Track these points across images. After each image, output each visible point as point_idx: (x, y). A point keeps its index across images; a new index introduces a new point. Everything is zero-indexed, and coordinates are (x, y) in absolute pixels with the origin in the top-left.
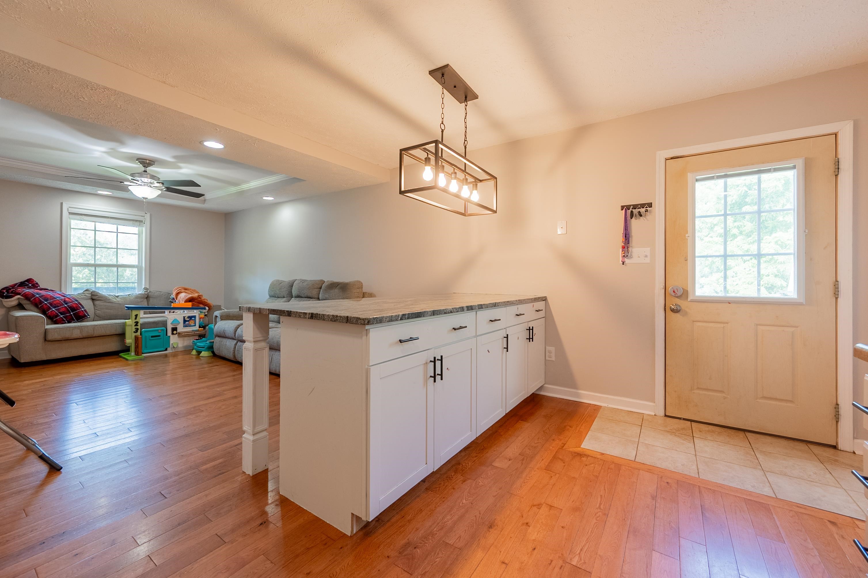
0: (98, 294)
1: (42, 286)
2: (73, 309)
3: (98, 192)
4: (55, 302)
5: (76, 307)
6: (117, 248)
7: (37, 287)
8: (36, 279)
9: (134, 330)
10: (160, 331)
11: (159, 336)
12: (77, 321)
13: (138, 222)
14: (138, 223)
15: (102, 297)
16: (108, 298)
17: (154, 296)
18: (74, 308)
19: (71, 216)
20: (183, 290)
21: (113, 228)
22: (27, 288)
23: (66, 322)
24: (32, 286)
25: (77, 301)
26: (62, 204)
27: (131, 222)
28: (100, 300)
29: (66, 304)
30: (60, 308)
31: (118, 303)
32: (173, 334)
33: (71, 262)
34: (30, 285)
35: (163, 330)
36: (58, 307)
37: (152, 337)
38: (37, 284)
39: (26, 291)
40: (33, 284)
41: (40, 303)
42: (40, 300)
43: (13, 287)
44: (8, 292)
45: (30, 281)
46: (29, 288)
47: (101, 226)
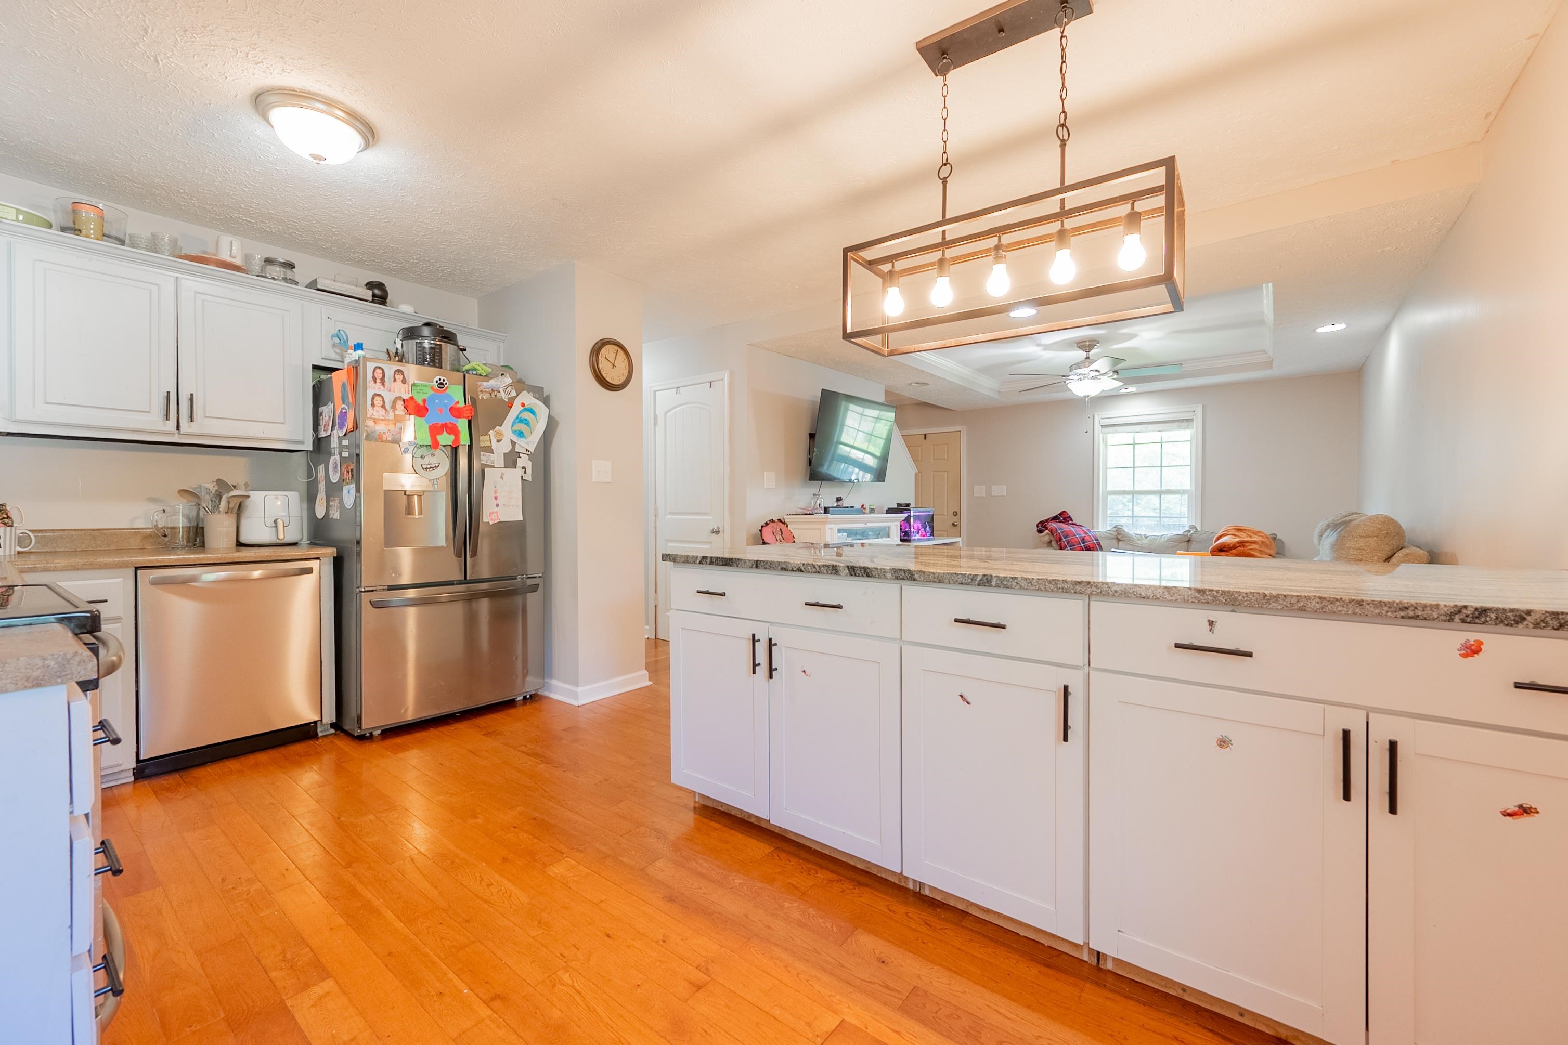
0: (1123, 533)
1: (1074, 522)
3: (1121, 391)
4: (1072, 541)
6: (1161, 466)
7: (1069, 521)
8: (1070, 513)
13: (1186, 422)
14: (1185, 424)
17: (1198, 540)
19: (1105, 430)
20: (1234, 531)
21: (1155, 436)
24: (1063, 519)
25: (1097, 540)
26: (1094, 415)
27: (1176, 424)
29: (1083, 543)
33: (1108, 489)
34: (1061, 518)
38: (1069, 517)
39: (1053, 525)
40: (1063, 517)
41: (1060, 539)
42: (1060, 537)
43: (1047, 521)
44: (1042, 526)
45: (1062, 513)
46: (1060, 522)
47: (1141, 437)
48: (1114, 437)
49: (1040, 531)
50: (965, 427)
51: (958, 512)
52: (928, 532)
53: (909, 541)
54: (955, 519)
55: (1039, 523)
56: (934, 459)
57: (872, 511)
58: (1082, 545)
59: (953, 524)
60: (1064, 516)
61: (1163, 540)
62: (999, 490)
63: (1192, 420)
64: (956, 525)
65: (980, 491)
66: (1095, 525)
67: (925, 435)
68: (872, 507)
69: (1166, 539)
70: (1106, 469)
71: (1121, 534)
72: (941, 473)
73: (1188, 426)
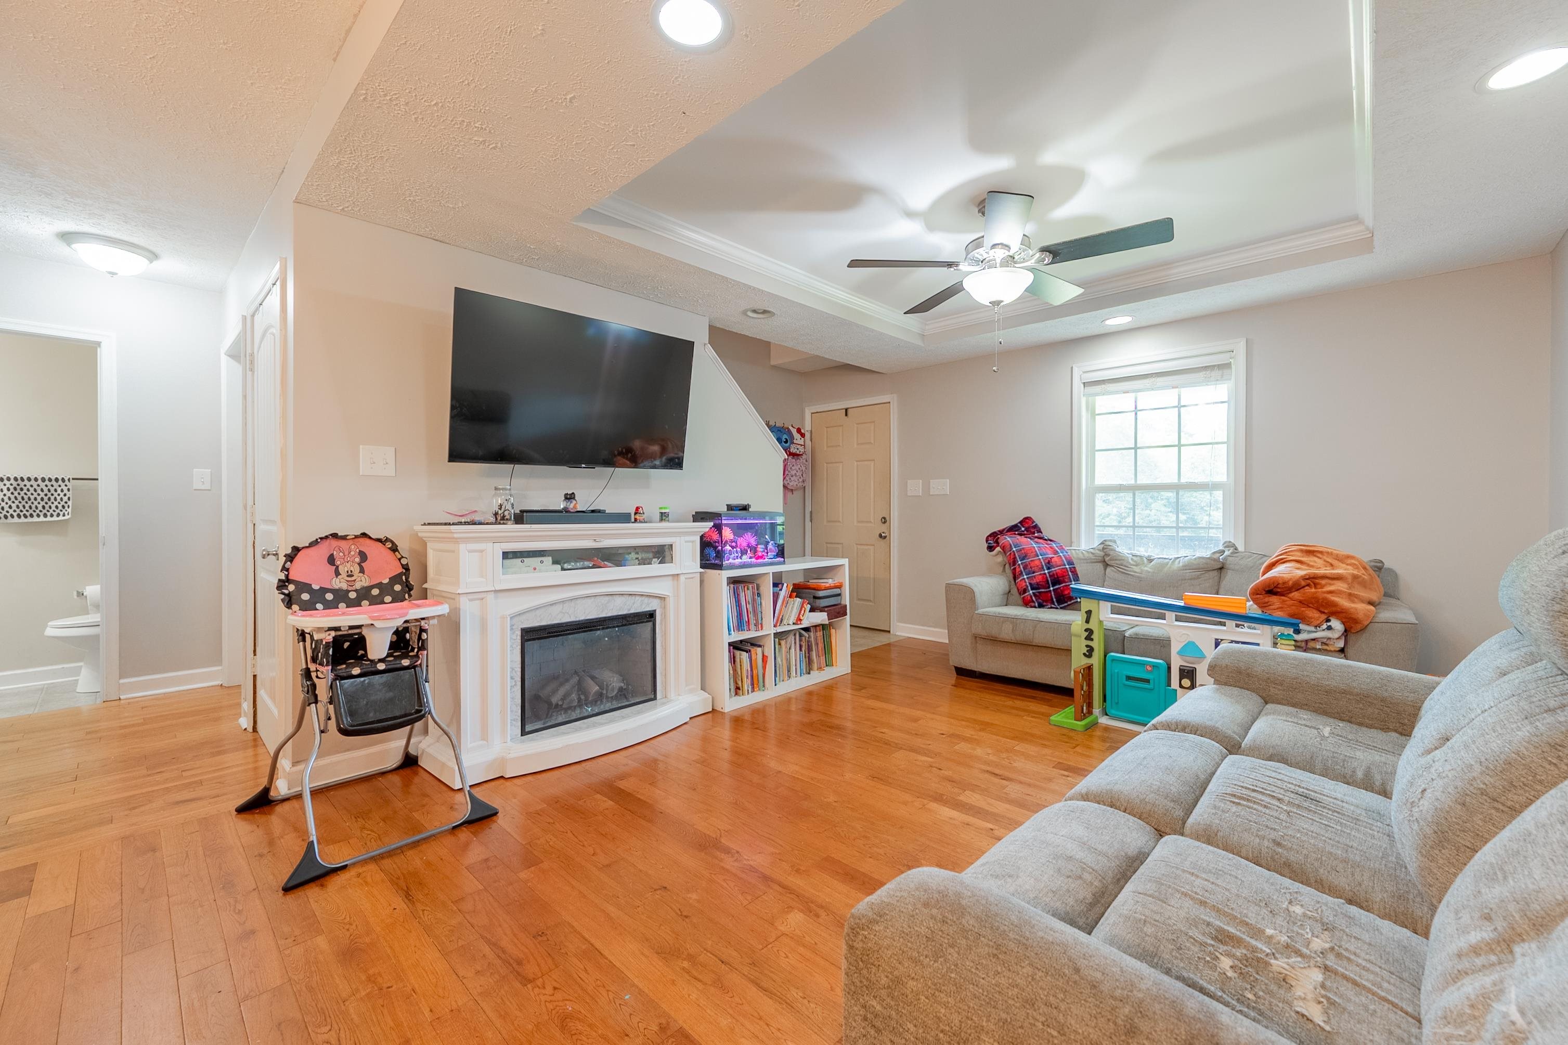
0: (1111, 553)
1: (1042, 534)
2: (1057, 579)
3: (1108, 322)
4: (1032, 565)
5: (1063, 576)
6: (1179, 445)
7: (1034, 533)
8: (1038, 521)
9: (1085, 650)
10: (1149, 669)
11: (1147, 681)
12: (1059, 605)
13: (1218, 369)
15: (1120, 560)
16: (1125, 563)
18: (1058, 577)
19: (1089, 390)
20: (1299, 554)
22: (1019, 534)
23: (1037, 605)
24: (1026, 529)
25: (1070, 563)
26: (1072, 368)
28: (1113, 566)
29: (1048, 568)
30: (1034, 576)
31: (1138, 577)
32: (1181, 686)
33: (1093, 483)
34: (1023, 529)
35: (1155, 666)
36: (1034, 573)
37: (1129, 678)
38: (1036, 527)
39: (1008, 539)
40: (1027, 527)
41: (1014, 562)
42: (1015, 558)
43: (1001, 532)
44: (993, 540)
45: (1026, 521)
46: (1020, 535)
47: (1148, 399)
48: (1104, 402)
49: (991, 549)
50: (895, 396)
51: (888, 519)
52: (771, 551)
53: (719, 567)
54: (883, 528)
55: (990, 536)
56: (858, 444)
57: (664, 516)
58: (1046, 571)
59: (880, 536)
60: (1027, 525)
61: (1177, 565)
62: (941, 486)
63: (1228, 366)
64: (885, 537)
65: (915, 487)
66: (1074, 539)
67: (846, 410)
68: (663, 511)
69: (1181, 564)
70: (1093, 451)
71: (1109, 555)
72: (866, 463)
73: (1222, 376)
